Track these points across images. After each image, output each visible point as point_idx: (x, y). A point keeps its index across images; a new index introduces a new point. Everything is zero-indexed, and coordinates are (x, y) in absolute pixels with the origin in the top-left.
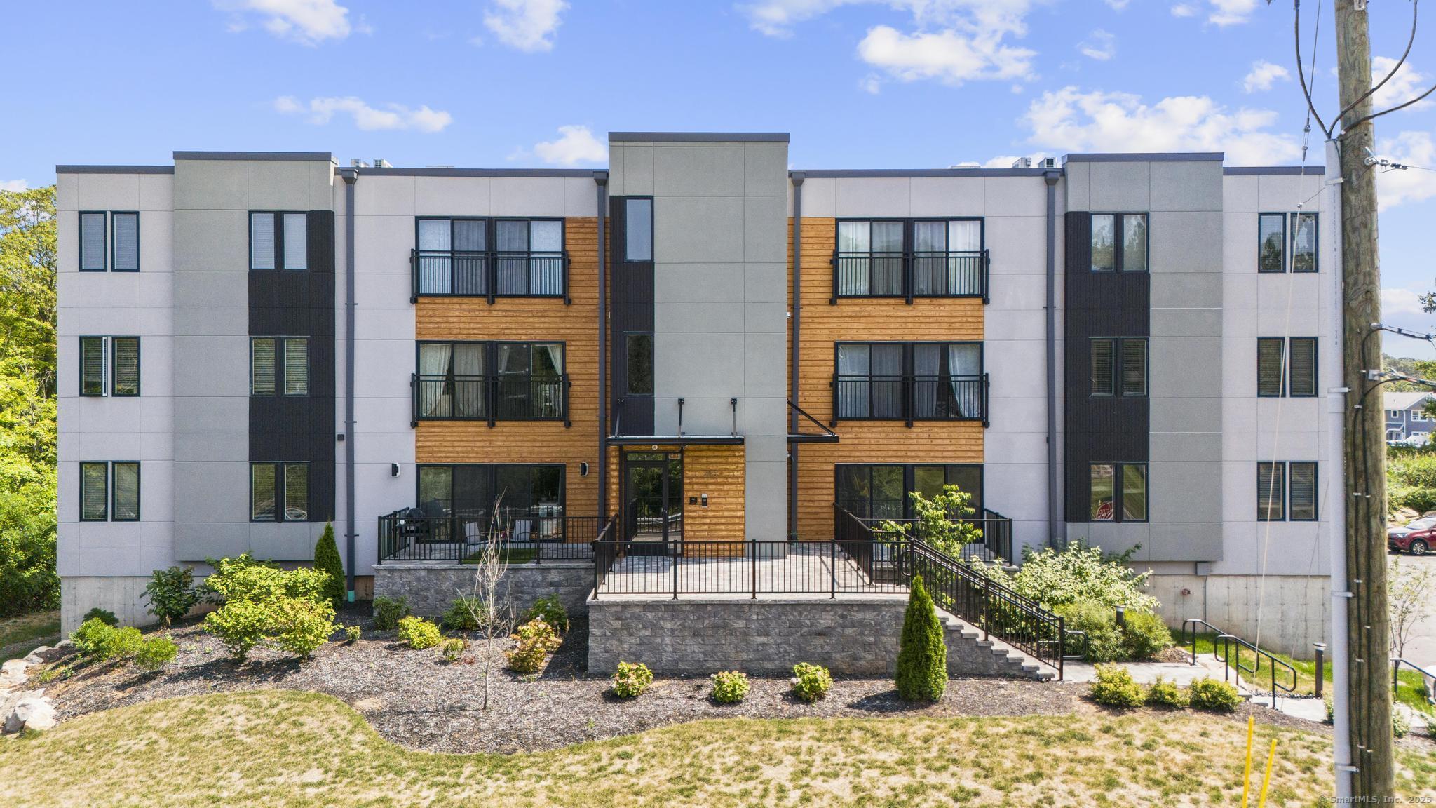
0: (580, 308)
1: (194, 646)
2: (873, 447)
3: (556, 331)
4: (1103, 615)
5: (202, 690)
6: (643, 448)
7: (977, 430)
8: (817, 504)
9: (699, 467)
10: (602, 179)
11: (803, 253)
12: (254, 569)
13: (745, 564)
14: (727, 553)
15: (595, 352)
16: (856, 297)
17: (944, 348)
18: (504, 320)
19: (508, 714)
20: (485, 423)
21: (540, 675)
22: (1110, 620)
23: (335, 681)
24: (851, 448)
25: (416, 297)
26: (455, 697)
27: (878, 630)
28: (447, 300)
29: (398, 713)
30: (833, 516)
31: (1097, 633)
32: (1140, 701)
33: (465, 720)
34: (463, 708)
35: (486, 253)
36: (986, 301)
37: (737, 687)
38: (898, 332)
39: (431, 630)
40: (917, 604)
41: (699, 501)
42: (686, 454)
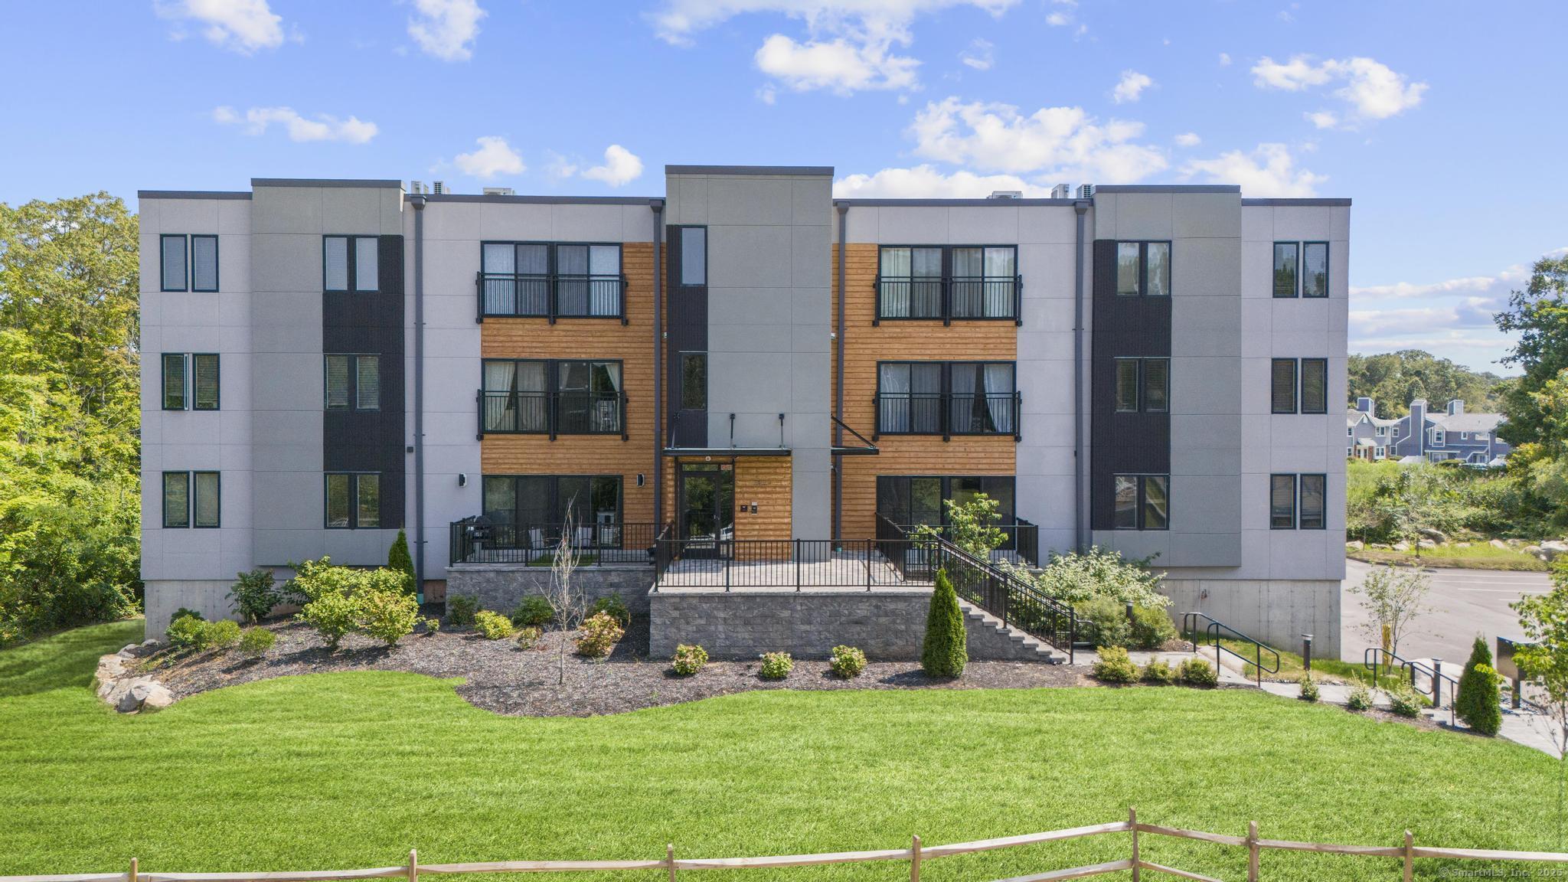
0: (637, 328)
1: (286, 638)
2: (913, 460)
3: (614, 350)
4: (1115, 609)
5: (303, 672)
6: (697, 459)
7: (1010, 444)
8: (859, 513)
9: (748, 477)
10: (658, 207)
11: (847, 277)
12: (336, 570)
13: (791, 566)
14: (774, 557)
15: (651, 371)
16: (897, 319)
17: (980, 367)
18: (565, 339)
19: (581, 687)
20: (547, 436)
21: (607, 658)
22: (1121, 613)
23: (423, 664)
24: (893, 461)
25: (482, 317)
26: (532, 676)
27: (908, 620)
28: (510, 321)
29: (484, 688)
30: (874, 524)
31: (1108, 624)
32: (1135, 678)
33: (544, 692)
34: (541, 683)
35: (548, 276)
36: (1019, 323)
37: (782, 665)
38: (936, 352)
39: (505, 623)
40: (940, 593)
41: (750, 508)
42: (737, 465)
